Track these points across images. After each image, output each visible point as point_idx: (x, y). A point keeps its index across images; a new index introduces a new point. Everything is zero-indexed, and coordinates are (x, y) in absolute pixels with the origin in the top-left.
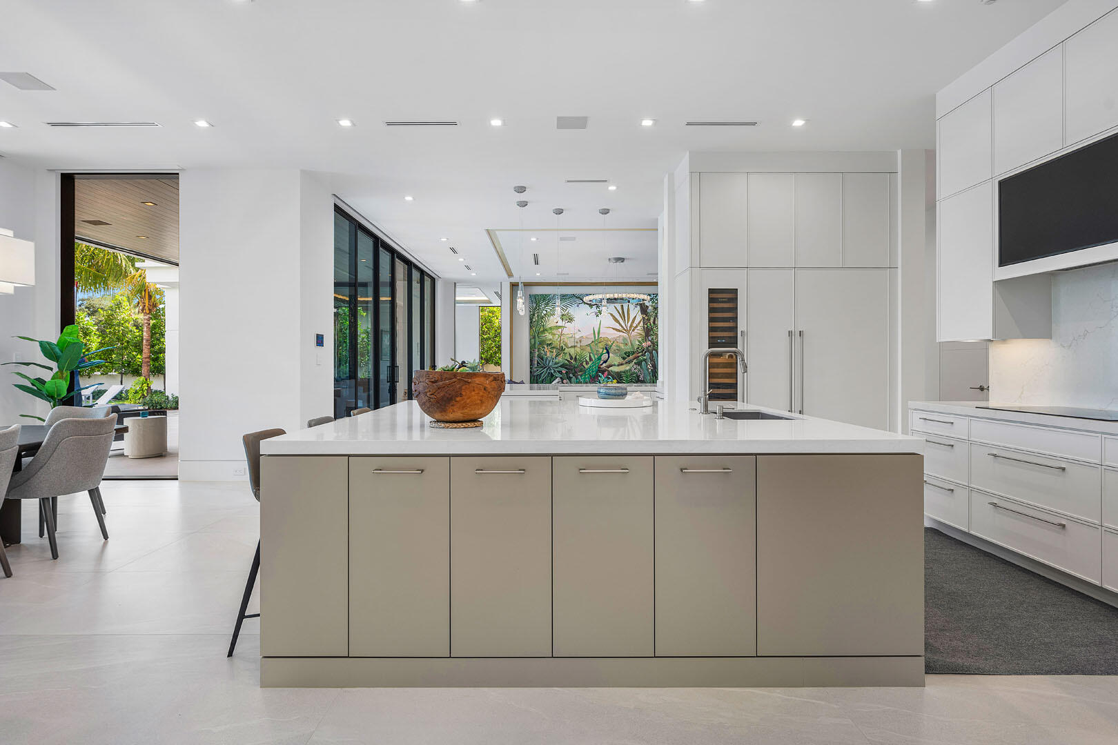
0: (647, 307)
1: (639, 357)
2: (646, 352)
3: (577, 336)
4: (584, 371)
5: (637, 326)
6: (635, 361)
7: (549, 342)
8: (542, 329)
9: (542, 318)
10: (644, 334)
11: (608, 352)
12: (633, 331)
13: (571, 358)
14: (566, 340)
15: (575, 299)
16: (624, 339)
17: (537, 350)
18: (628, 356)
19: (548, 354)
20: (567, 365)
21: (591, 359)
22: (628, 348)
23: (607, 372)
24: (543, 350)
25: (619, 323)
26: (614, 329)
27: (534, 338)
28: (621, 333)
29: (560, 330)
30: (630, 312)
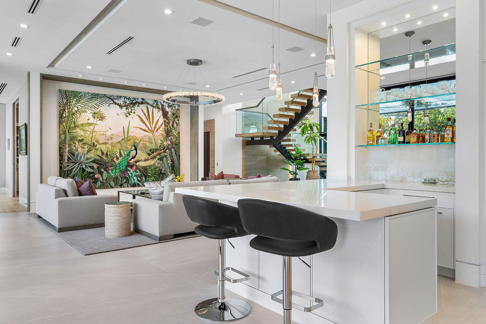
0: (168, 112)
1: (161, 153)
2: (166, 150)
3: (109, 134)
4: (114, 166)
5: (159, 128)
6: (158, 157)
7: (81, 139)
8: (73, 125)
9: (74, 114)
10: (165, 135)
11: (136, 149)
12: (157, 131)
13: (103, 154)
14: (97, 137)
15: (105, 98)
16: (150, 138)
17: (67, 145)
18: (153, 153)
19: (80, 150)
20: (98, 160)
21: (121, 155)
22: (153, 146)
23: (134, 167)
24: (75, 146)
25: (146, 125)
26: (141, 129)
27: (65, 133)
28: (147, 133)
29: (92, 127)
30: (154, 115)
